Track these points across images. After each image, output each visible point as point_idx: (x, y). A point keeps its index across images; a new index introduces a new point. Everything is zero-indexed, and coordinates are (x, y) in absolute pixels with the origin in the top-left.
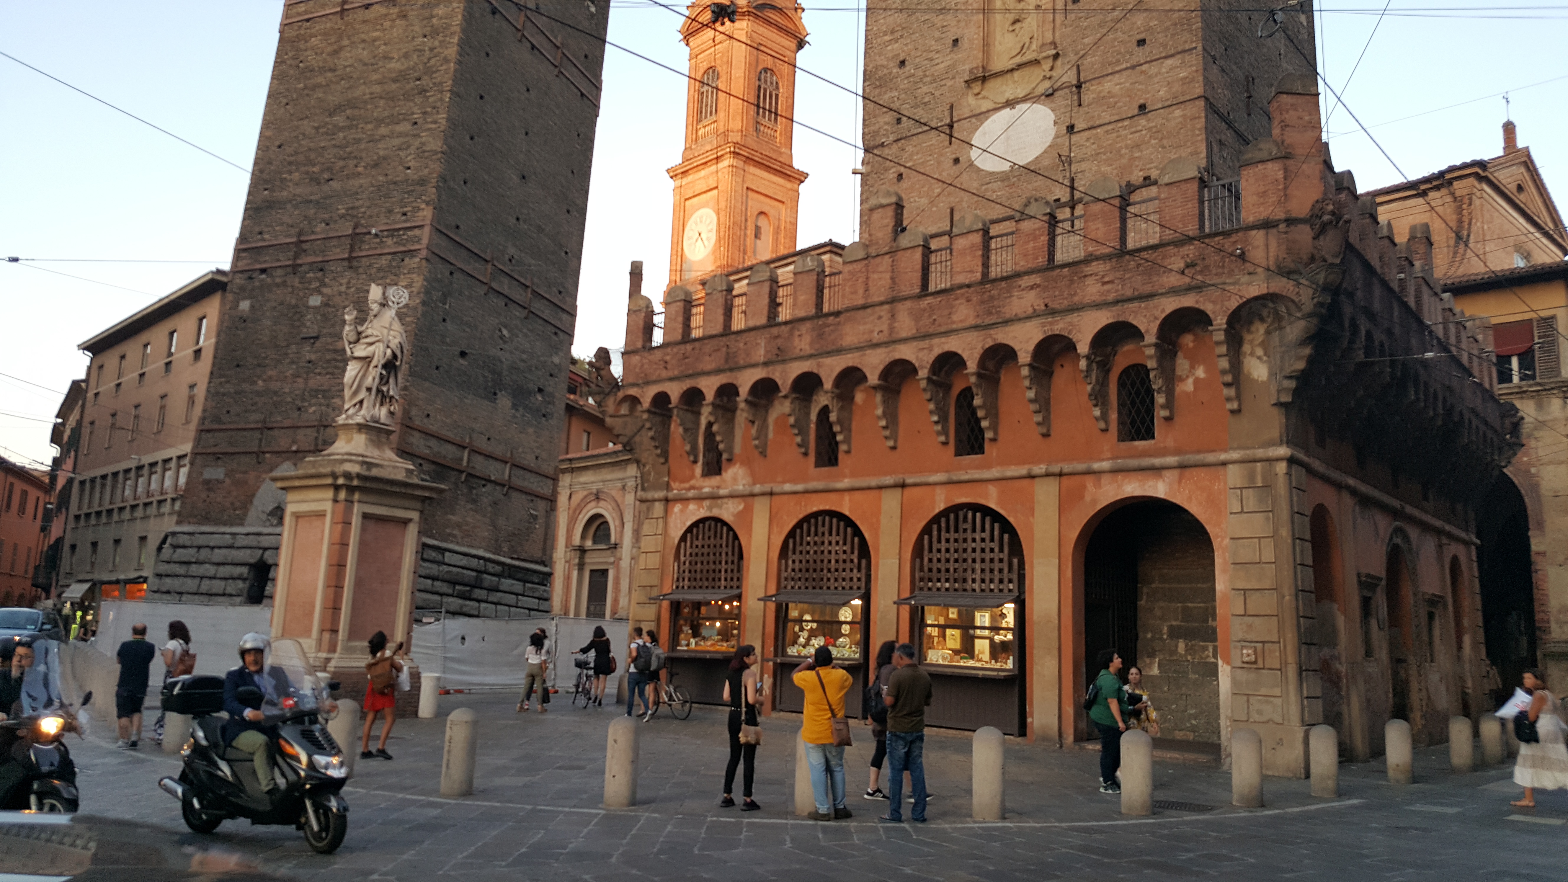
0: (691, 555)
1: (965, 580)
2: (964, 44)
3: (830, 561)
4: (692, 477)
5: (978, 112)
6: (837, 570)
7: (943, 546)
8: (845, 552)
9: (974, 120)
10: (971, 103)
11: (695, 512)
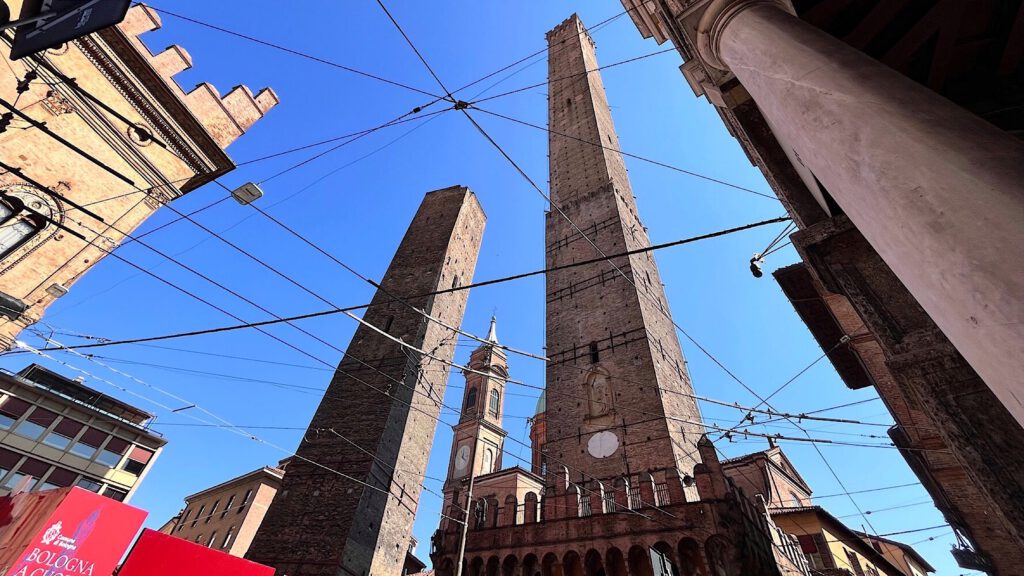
2: (582, 405)
5: (589, 432)
9: (588, 435)
10: (587, 428)
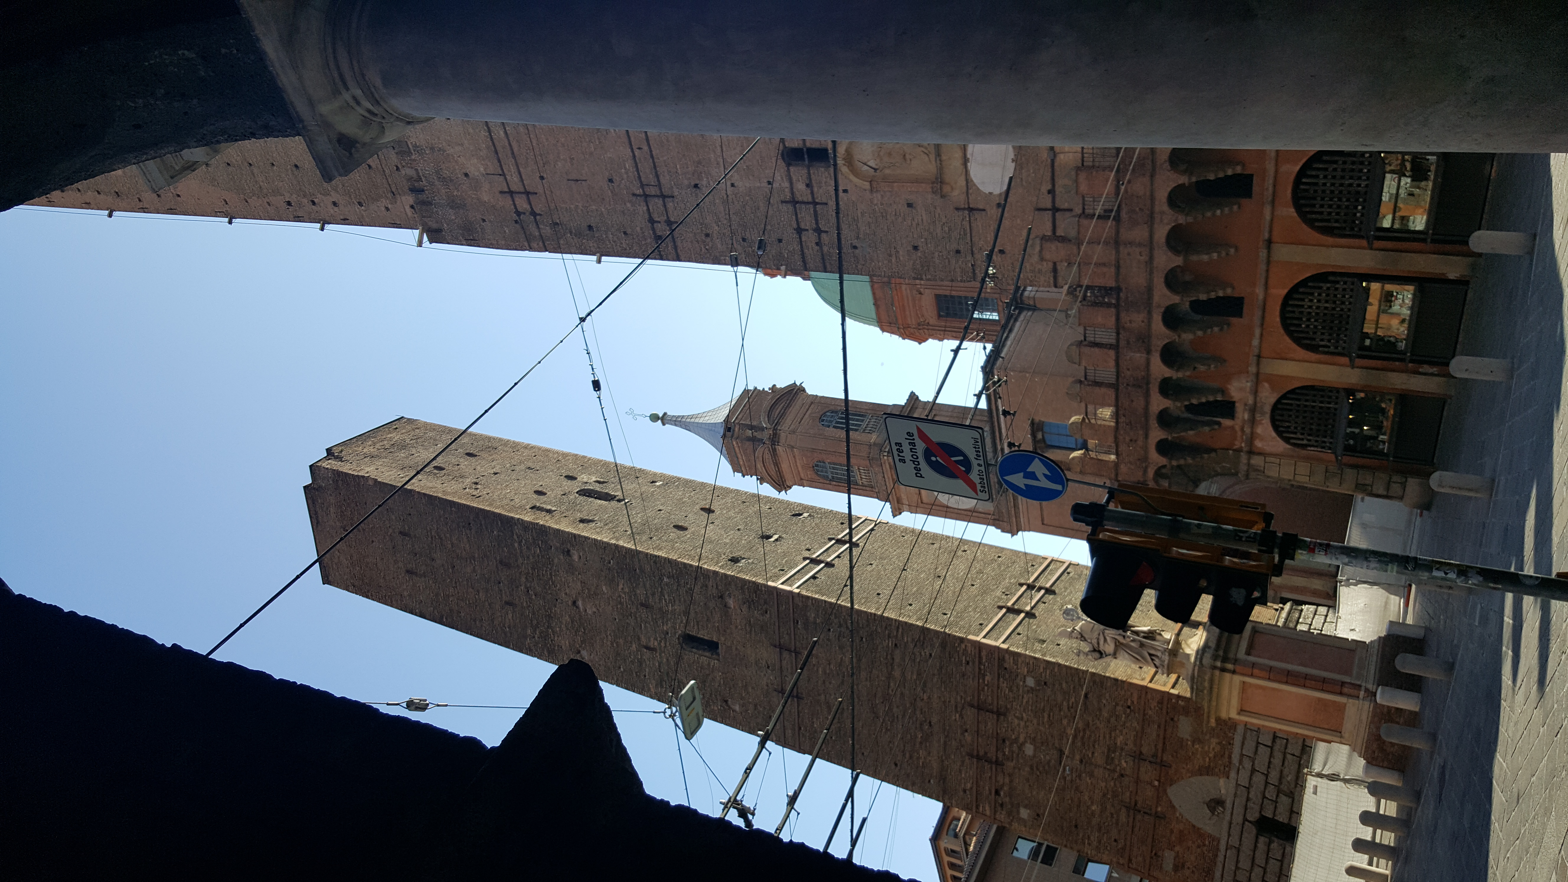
0: (1302, 434)
1: (1358, 193)
2: (912, 198)
3: (1326, 308)
4: (1232, 428)
5: (965, 188)
6: (1334, 302)
7: (1326, 210)
8: (1320, 295)
9: (970, 191)
10: (957, 195)
11: (1265, 428)
